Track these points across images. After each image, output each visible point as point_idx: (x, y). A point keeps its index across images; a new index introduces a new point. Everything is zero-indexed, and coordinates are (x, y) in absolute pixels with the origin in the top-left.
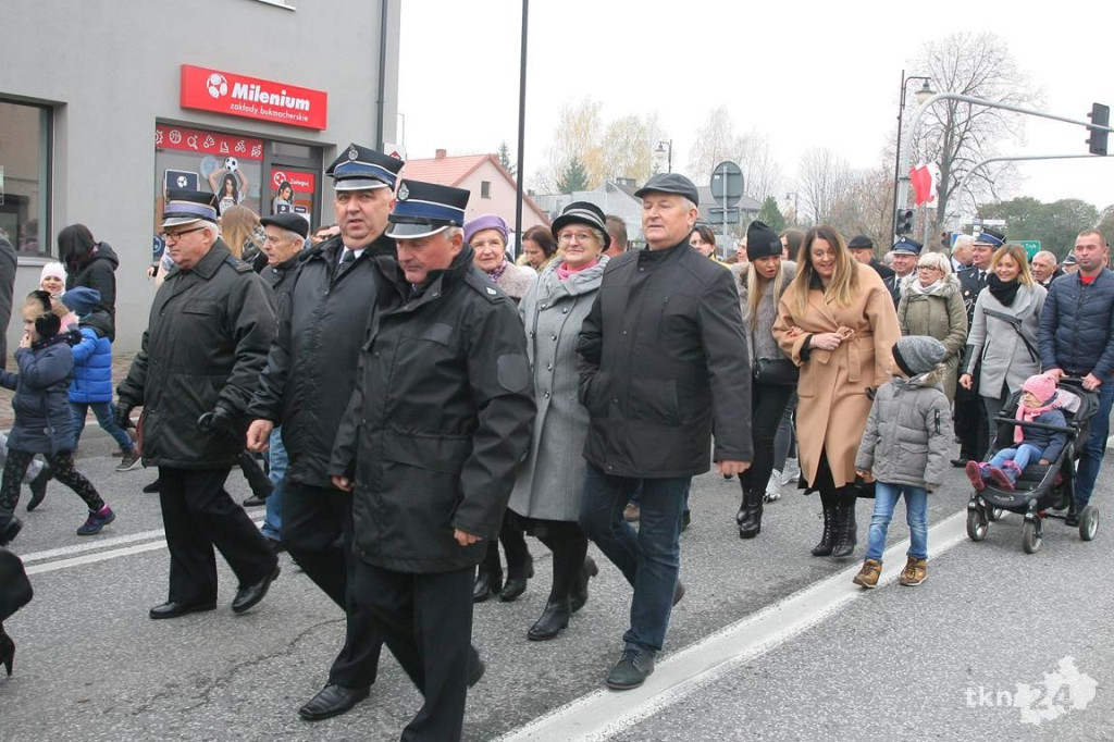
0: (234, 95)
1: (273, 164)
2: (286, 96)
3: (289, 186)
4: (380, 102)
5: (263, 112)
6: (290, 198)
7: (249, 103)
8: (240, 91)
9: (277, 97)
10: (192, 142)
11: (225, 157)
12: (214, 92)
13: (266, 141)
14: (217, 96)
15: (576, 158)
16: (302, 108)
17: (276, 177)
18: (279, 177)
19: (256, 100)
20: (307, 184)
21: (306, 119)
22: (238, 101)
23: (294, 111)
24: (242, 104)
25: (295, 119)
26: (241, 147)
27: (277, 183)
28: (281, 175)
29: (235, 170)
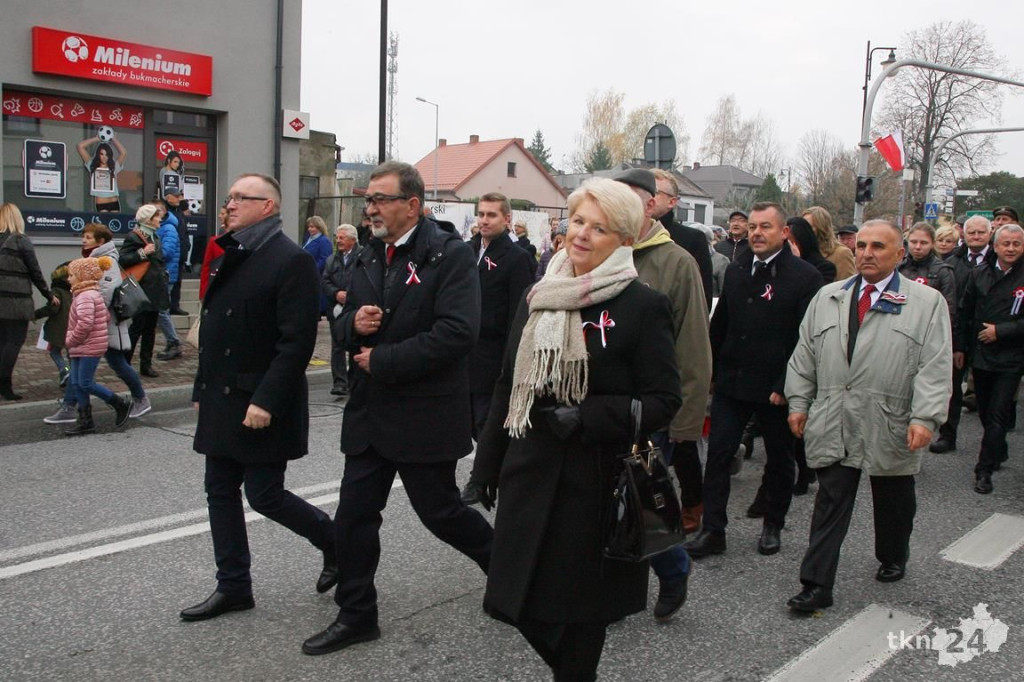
0: (97, 60)
1: (156, 133)
2: (161, 60)
3: (178, 156)
4: (278, 68)
5: (133, 76)
6: (179, 168)
7: (115, 68)
8: (104, 55)
9: (151, 61)
10: (56, 110)
11: (97, 126)
12: (71, 56)
13: (147, 110)
14: (76, 60)
15: (601, 143)
16: (182, 73)
17: (162, 146)
18: (165, 147)
19: (125, 64)
20: (199, 154)
21: (187, 84)
22: (101, 65)
23: (171, 76)
24: (107, 69)
25: (174, 85)
26: (116, 115)
27: (163, 153)
28: (166, 144)
29: (111, 140)
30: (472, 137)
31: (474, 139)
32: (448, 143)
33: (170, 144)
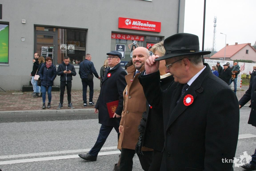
0: (133, 24)
1: (147, 42)
2: (148, 24)
4: (178, 24)
5: (141, 28)
7: (137, 26)
8: (135, 23)
9: (146, 24)
10: (123, 37)
11: (133, 41)
12: (127, 24)
13: (145, 36)
14: (128, 25)
16: (153, 27)
17: (148, 45)
19: (139, 25)
21: (154, 30)
23: (150, 28)
24: (135, 27)
25: (151, 30)
26: (137, 38)
27: (148, 47)
28: (149, 45)
29: (136, 44)
30: (236, 43)
31: (236, 44)
32: (229, 45)
33: (150, 45)
